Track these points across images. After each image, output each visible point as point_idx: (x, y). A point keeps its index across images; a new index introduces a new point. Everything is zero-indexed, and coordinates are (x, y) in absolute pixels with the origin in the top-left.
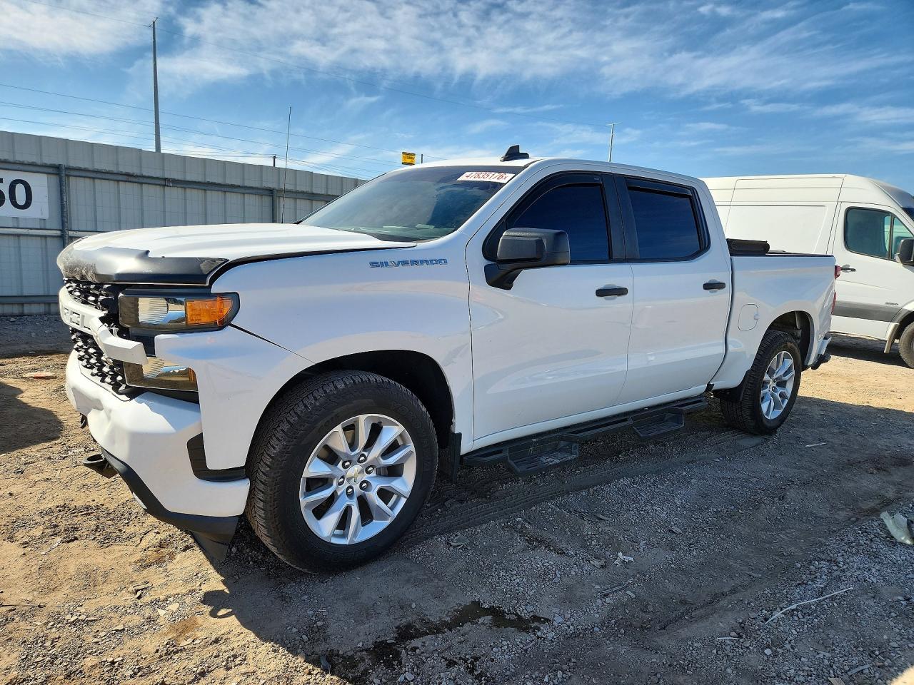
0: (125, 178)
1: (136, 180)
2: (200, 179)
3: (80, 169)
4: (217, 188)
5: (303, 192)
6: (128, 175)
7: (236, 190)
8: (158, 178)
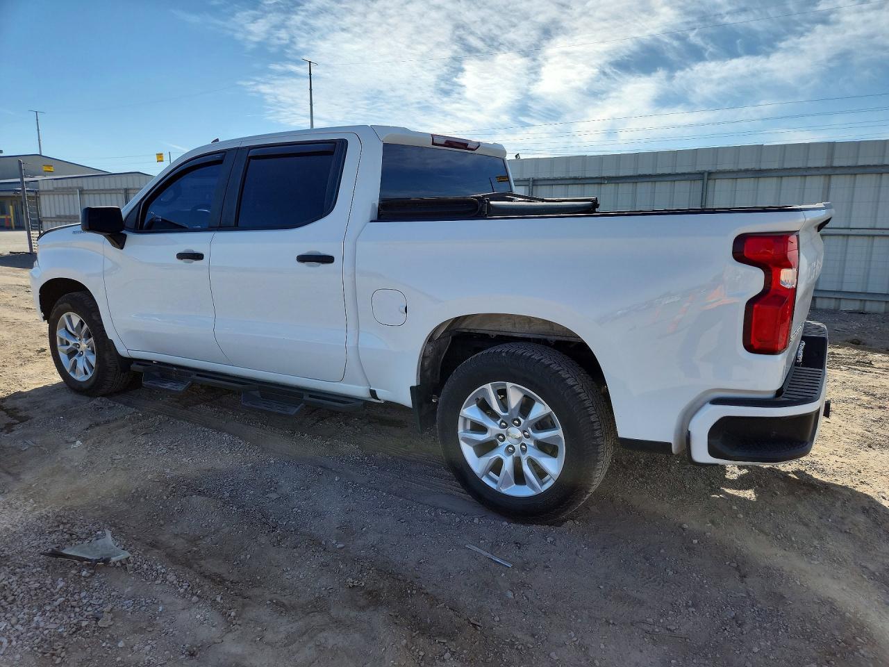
0: (572, 182)
1: (581, 182)
2: (631, 173)
3: (544, 180)
4: (648, 179)
5: (747, 171)
6: (575, 179)
7: (667, 179)
8: (596, 178)
